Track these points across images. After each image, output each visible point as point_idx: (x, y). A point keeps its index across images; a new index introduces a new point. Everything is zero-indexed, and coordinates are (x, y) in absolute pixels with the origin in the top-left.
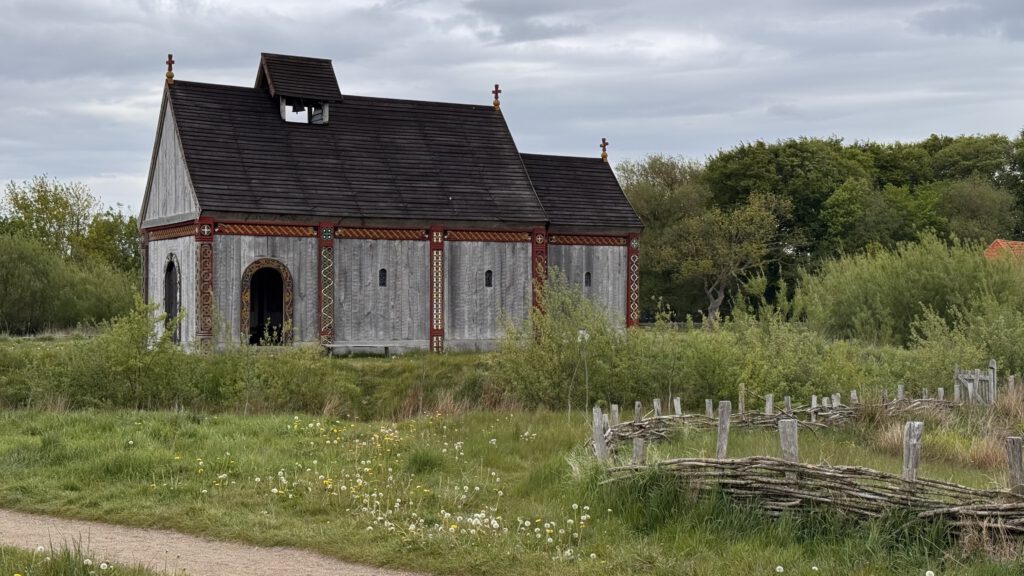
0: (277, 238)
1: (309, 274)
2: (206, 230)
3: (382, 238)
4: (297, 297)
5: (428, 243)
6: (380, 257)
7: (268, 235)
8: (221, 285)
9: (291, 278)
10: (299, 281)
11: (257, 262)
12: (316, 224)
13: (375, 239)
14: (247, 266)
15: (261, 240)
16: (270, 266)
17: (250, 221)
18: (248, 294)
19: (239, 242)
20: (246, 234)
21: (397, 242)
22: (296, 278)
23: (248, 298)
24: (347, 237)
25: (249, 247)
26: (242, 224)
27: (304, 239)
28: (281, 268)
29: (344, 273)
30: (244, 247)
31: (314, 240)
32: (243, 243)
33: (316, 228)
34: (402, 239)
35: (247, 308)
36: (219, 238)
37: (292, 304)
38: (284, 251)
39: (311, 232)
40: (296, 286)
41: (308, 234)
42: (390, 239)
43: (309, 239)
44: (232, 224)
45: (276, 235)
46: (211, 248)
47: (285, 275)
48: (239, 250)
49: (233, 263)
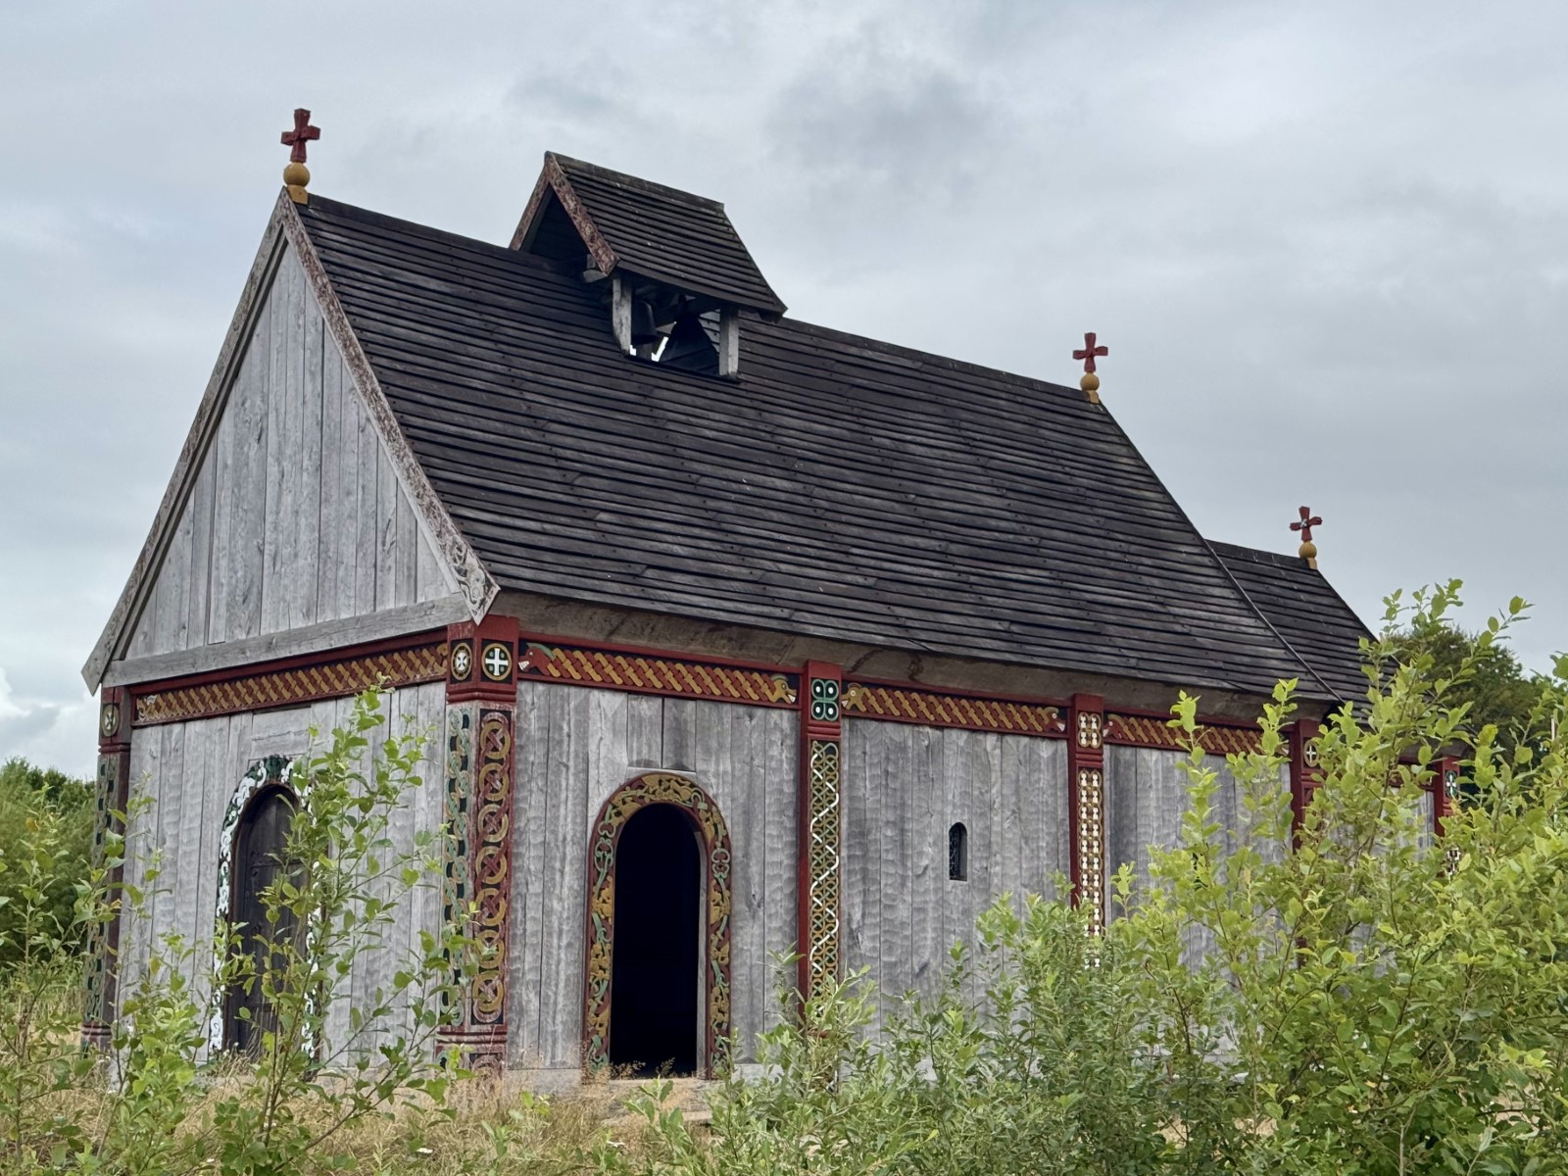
0: (690, 705)
1: (772, 830)
2: (497, 662)
3: (955, 725)
4: (740, 906)
5: (1063, 746)
6: (951, 784)
7: (665, 694)
8: (529, 858)
9: (726, 843)
10: (746, 855)
11: (636, 783)
12: (795, 667)
13: (939, 726)
14: (606, 794)
15: (648, 707)
16: (668, 797)
17: (620, 640)
18: (609, 892)
19: (583, 710)
20: (607, 686)
21: (991, 740)
22: (737, 842)
23: (608, 909)
24: (871, 716)
25: (615, 732)
26: (594, 650)
27: (760, 712)
28: (702, 806)
29: (861, 832)
30: (599, 729)
31: (783, 720)
32: (594, 714)
33: (795, 680)
34: (1002, 733)
35: (604, 944)
36: (531, 695)
37: (726, 931)
38: (707, 751)
39: (779, 693)
40: (737, 869)
41: (773, 698)
42: (974, 731)
43: (775, 715)
44: (568, 647)
45: (686, 696)
46: (510, 726)
47: (710, 834)
48: (583, 736)
49: (569, 781)
